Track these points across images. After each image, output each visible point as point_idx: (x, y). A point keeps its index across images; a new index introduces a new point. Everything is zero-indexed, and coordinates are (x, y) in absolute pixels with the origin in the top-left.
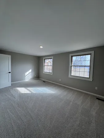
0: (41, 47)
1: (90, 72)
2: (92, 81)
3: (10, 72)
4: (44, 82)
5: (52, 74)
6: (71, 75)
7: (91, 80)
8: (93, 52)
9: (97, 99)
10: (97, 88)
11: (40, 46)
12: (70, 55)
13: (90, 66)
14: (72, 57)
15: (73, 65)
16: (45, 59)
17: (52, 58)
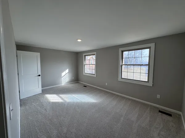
0: (79, 40)
1: (149, 73)
2: (152, 86)
3: (39, 75)
4: (84, 86)
5: (95, 76)
6: (121, 78)
7: (150, 84)
8: (152, 45)
9: (160, 111)
10: (159, 96)
11: (77, 39)
12: (120, 50)
13: (149, 65)
14: (122, 52)
15: (123, 64)
16: (85, 56)
17: (94, 55)
